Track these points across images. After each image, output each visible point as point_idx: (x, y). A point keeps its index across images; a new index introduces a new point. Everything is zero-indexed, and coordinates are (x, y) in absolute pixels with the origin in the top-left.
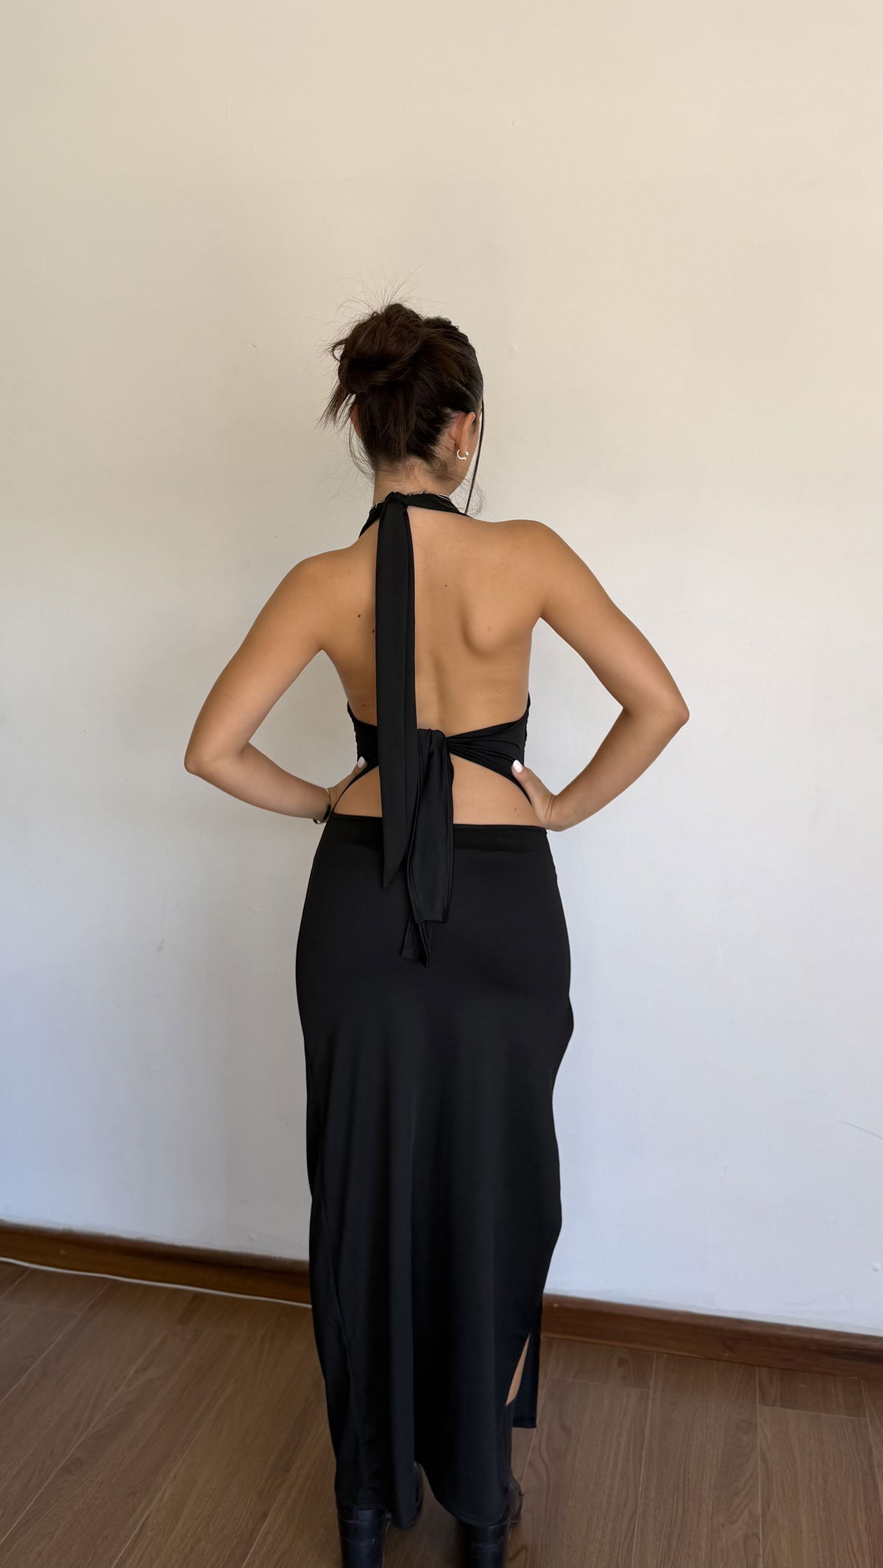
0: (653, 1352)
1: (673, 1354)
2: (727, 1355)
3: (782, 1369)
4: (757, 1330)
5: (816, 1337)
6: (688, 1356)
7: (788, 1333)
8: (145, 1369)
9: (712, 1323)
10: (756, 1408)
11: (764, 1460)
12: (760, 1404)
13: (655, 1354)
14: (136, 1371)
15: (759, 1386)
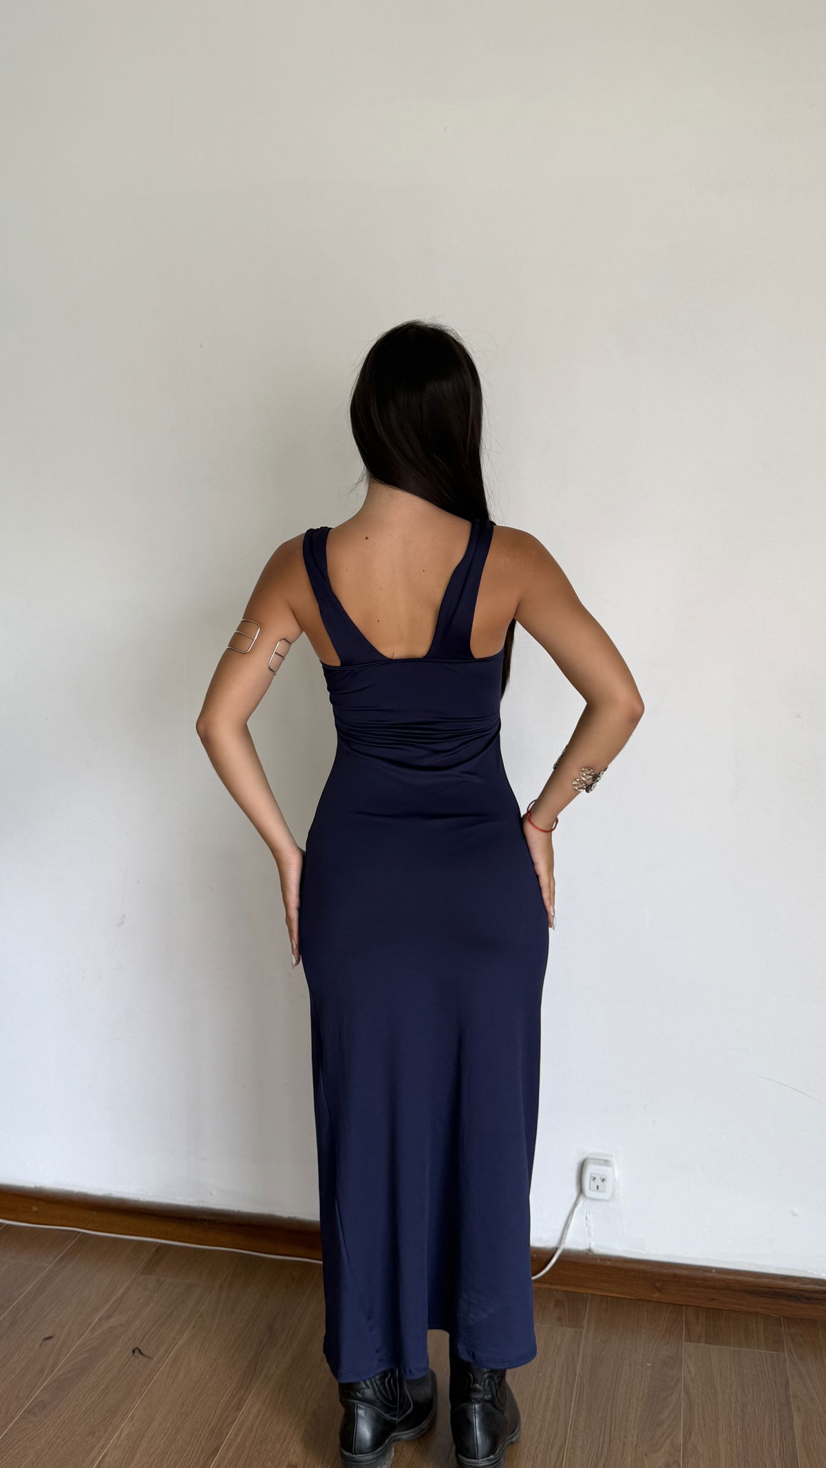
0: (587, 1294)
1: (607, 1296)
2: (656, 1296)
3: (706, 1308)
4: (684, 1272)
5: (740, 1278)
6: (621, 1298)
7: (711, 1275)
8: (109, 1317)
9: (642, 1267)
10: (682, 1345)
11: (687, 1392)
12: (686, 1341)
13: (589, 1296)
14: (99, 1320)
15: (686, 1324)
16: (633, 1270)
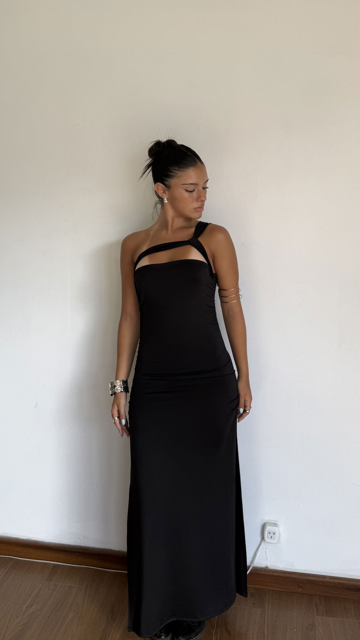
0: (266, 589)
1: (276, 590)
2: (300, 590)
3: (325, 596)
4: (314, 579)
5: (341, 582)
6: (283, 591)
7: (327, 580)
8: (31, 606)
9: (293, 576)
10: (315, 617)
12: (316, 615)
13: (267, 590)
14: (26, 607)
15: (315, 606)
16: (289, 578)
